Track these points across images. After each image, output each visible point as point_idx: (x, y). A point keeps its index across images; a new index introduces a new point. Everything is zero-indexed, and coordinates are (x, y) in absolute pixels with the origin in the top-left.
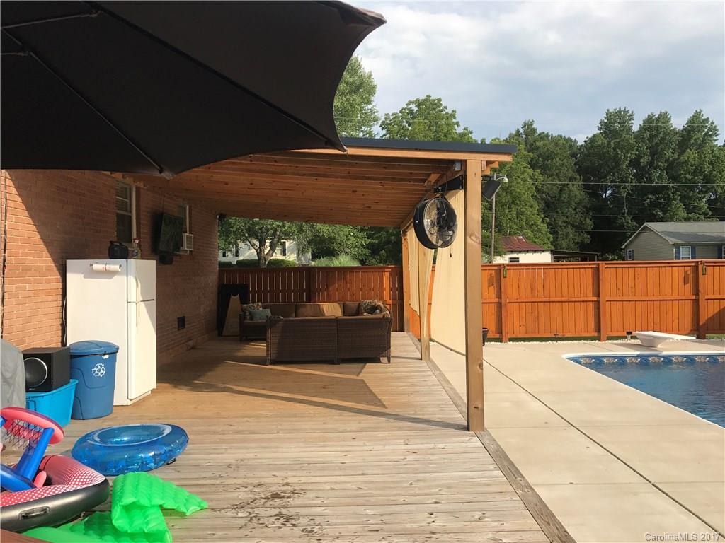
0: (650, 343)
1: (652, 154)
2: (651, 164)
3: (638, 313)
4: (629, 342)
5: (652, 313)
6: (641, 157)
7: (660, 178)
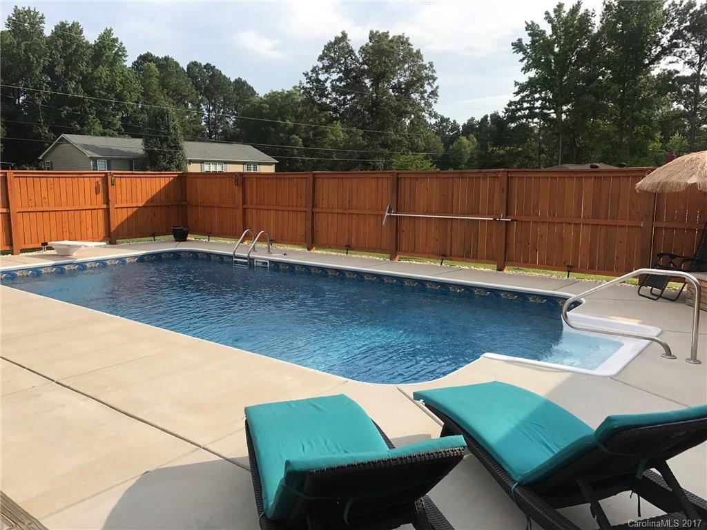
0: (65, 253)
1: (66, 65)
2: (66, 74)
3: (53, 223)
4: (44, 253)
5: (67, 223)
6: (55, 66)
7: (76, 90)
